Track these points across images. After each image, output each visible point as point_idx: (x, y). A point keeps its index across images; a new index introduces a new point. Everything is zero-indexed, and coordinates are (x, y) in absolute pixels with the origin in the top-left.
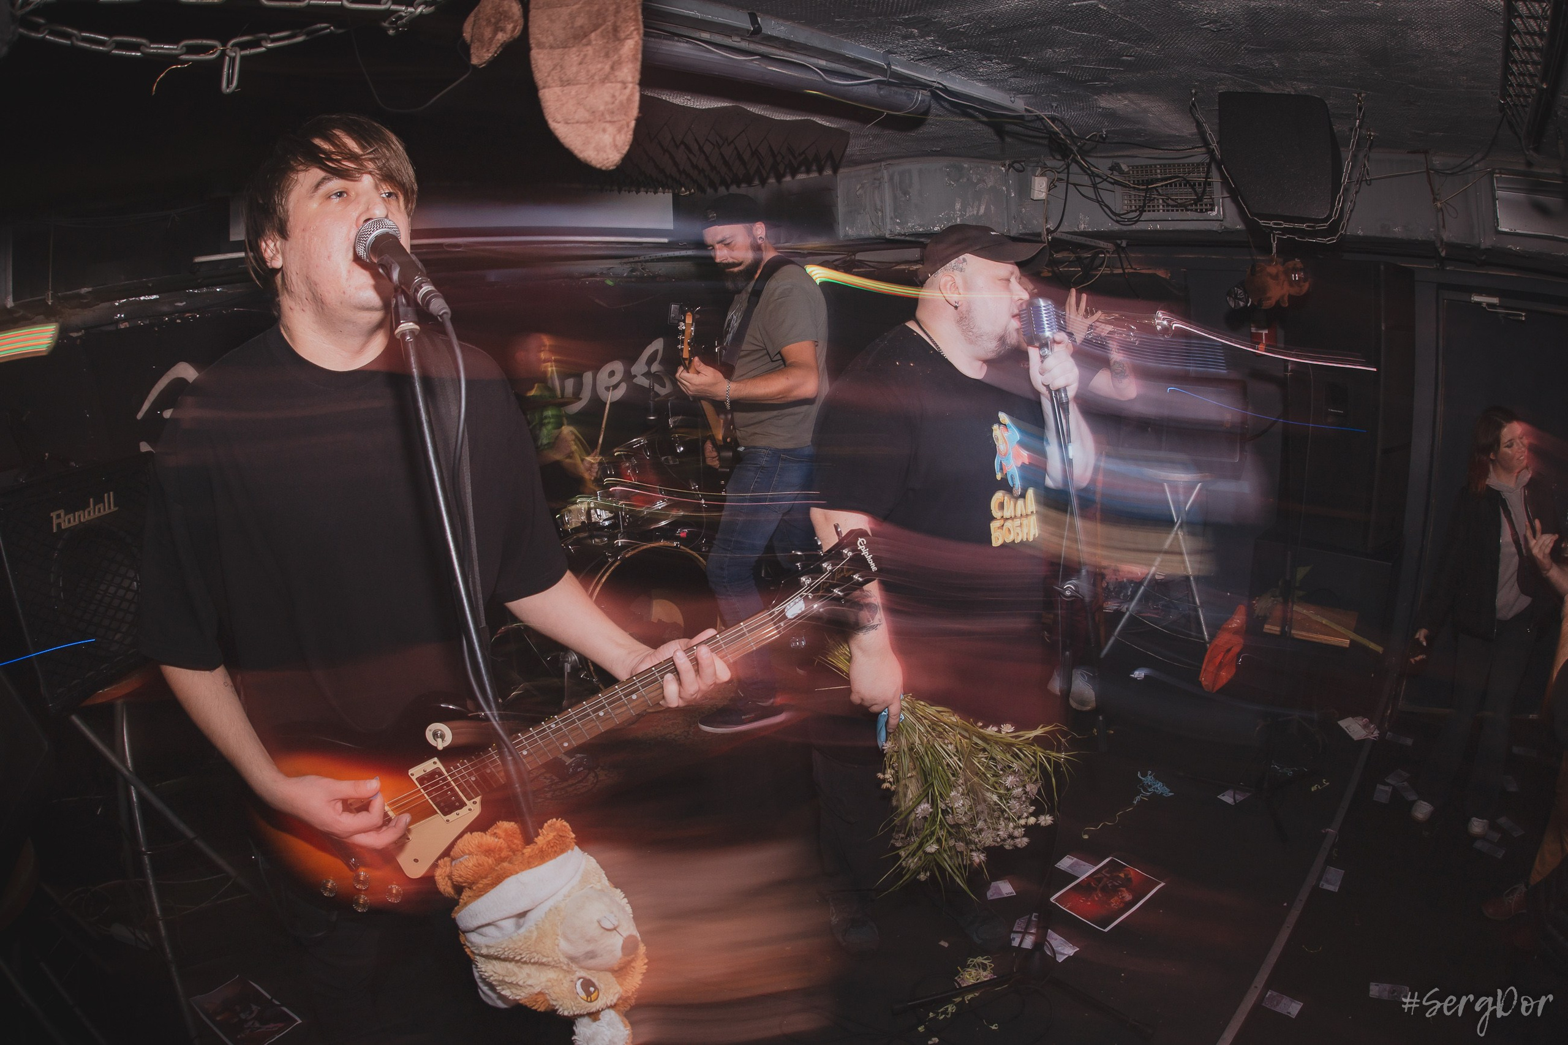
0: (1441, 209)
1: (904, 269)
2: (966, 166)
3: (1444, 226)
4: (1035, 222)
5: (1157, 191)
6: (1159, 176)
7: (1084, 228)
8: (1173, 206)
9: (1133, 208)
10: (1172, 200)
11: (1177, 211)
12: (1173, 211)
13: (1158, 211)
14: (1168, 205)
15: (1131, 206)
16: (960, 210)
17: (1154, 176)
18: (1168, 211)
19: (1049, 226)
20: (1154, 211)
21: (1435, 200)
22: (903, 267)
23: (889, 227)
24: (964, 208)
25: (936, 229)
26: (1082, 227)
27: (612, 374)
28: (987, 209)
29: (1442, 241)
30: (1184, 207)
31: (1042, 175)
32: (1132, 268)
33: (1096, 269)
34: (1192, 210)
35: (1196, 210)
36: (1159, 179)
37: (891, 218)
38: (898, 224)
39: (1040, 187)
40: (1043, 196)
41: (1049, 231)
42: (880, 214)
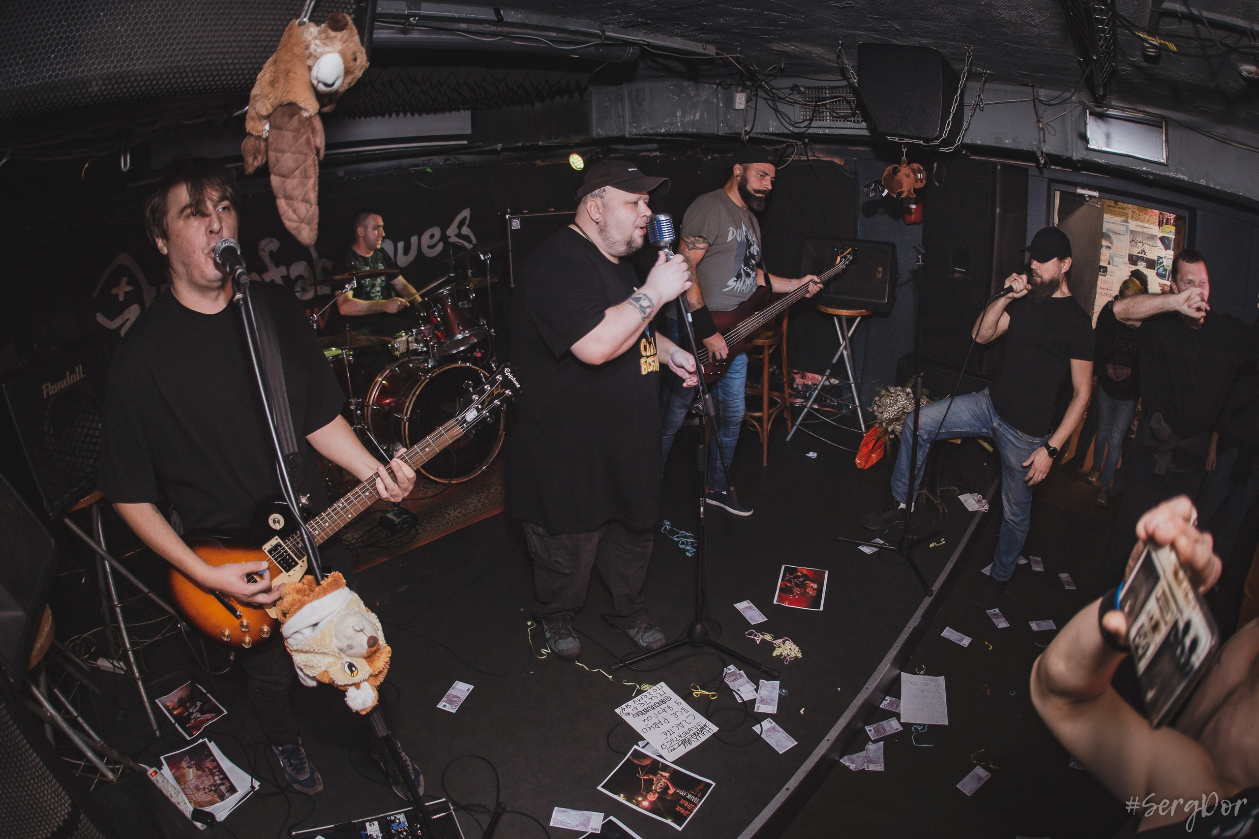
0: (1043, 129)
1: (646, 156)
2: (685, 84)
3: (1044, 141)
4: (737, 125)
5: (826, 106)
6: (828, 95)
7: (773, 130)
8: (837, 117)
9: (808, 117)
10: (837, 113)
11: (840, 121)
12: (837, 121)
13: (826, 120)
14: (833, 117)
15: (806, 117)
16: (680, 117)
17: (824, 95)
18: (833, 121)
19: (746, 129)
20: (823, 120)
21: (1038, 121)
22: (646, 154)
23: (628, 129)
24: (683, 115)
25: (663, 130)
26: (771, 130)
27: (432, 236)
28: (702, 116)
29: (1042, 152)
30: (845, 118)
31: (742, 92)
32: (815, 156)
33: (789, 156)
34: (851, 121)
35: (854, 122)
36: (827, 97)
37: (630, 123)
38: (634, 127)
39: (740, 101)
40: (742, 107)
41: (747, 133)
42: (622, 120)
